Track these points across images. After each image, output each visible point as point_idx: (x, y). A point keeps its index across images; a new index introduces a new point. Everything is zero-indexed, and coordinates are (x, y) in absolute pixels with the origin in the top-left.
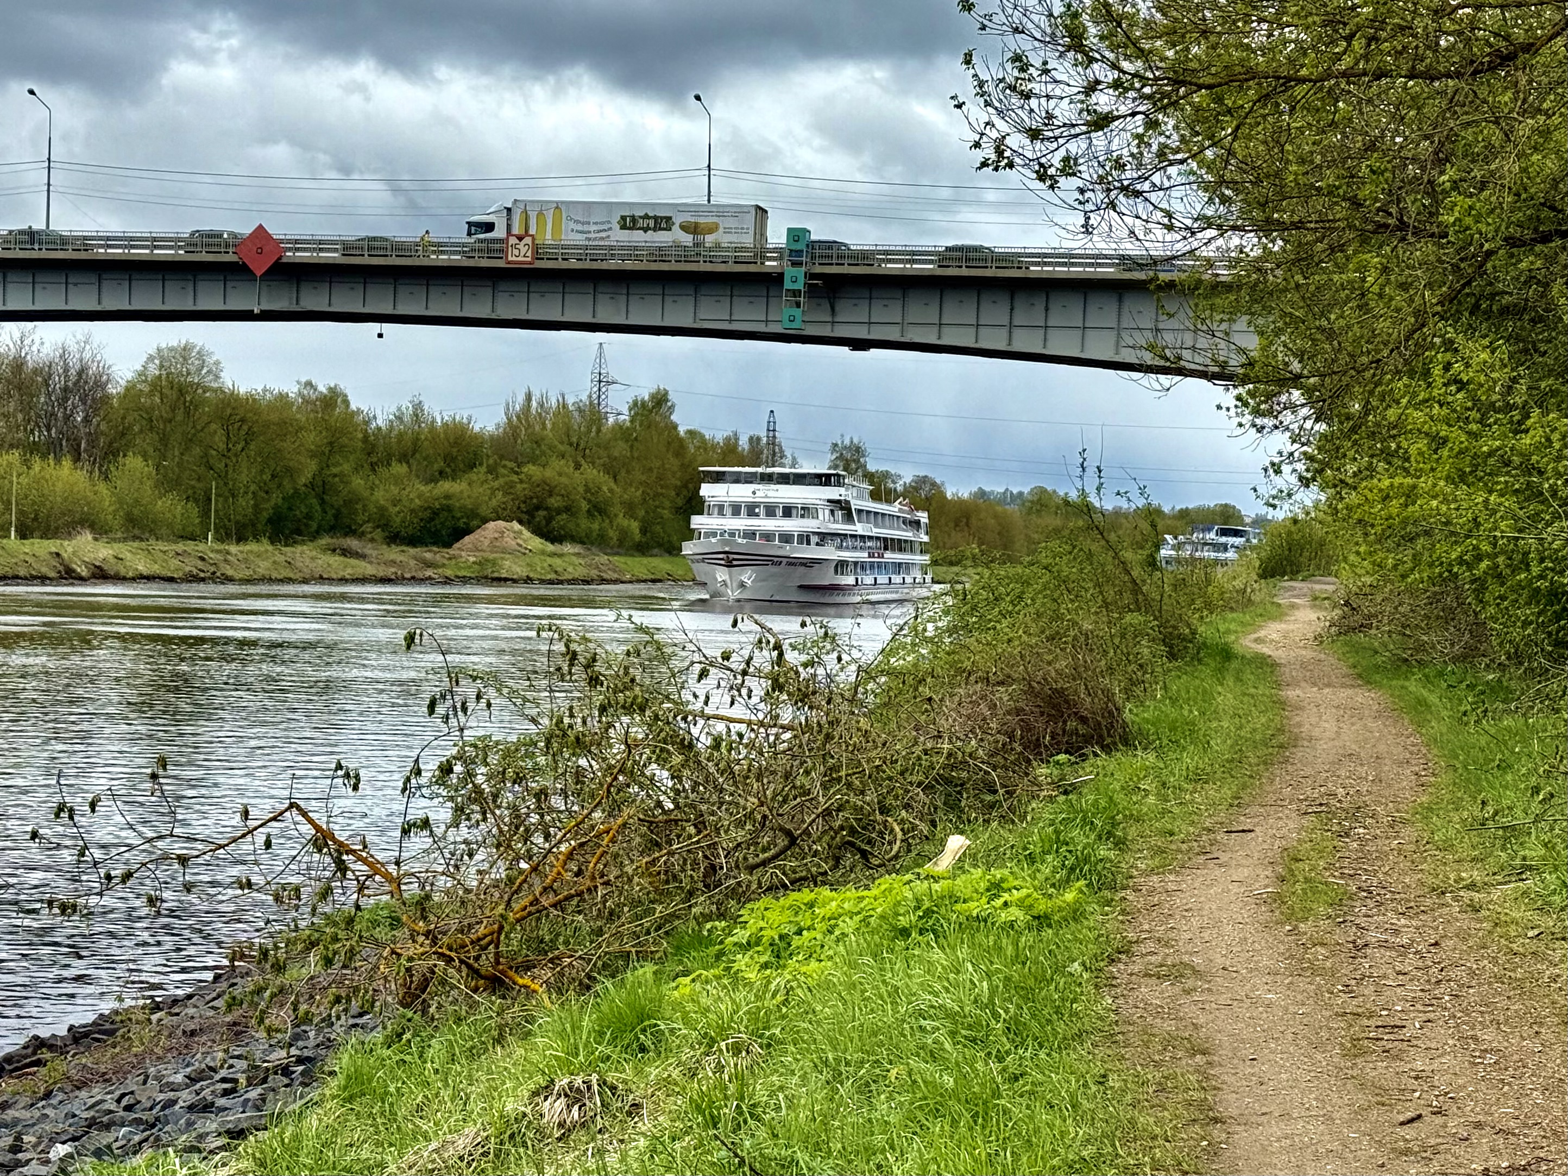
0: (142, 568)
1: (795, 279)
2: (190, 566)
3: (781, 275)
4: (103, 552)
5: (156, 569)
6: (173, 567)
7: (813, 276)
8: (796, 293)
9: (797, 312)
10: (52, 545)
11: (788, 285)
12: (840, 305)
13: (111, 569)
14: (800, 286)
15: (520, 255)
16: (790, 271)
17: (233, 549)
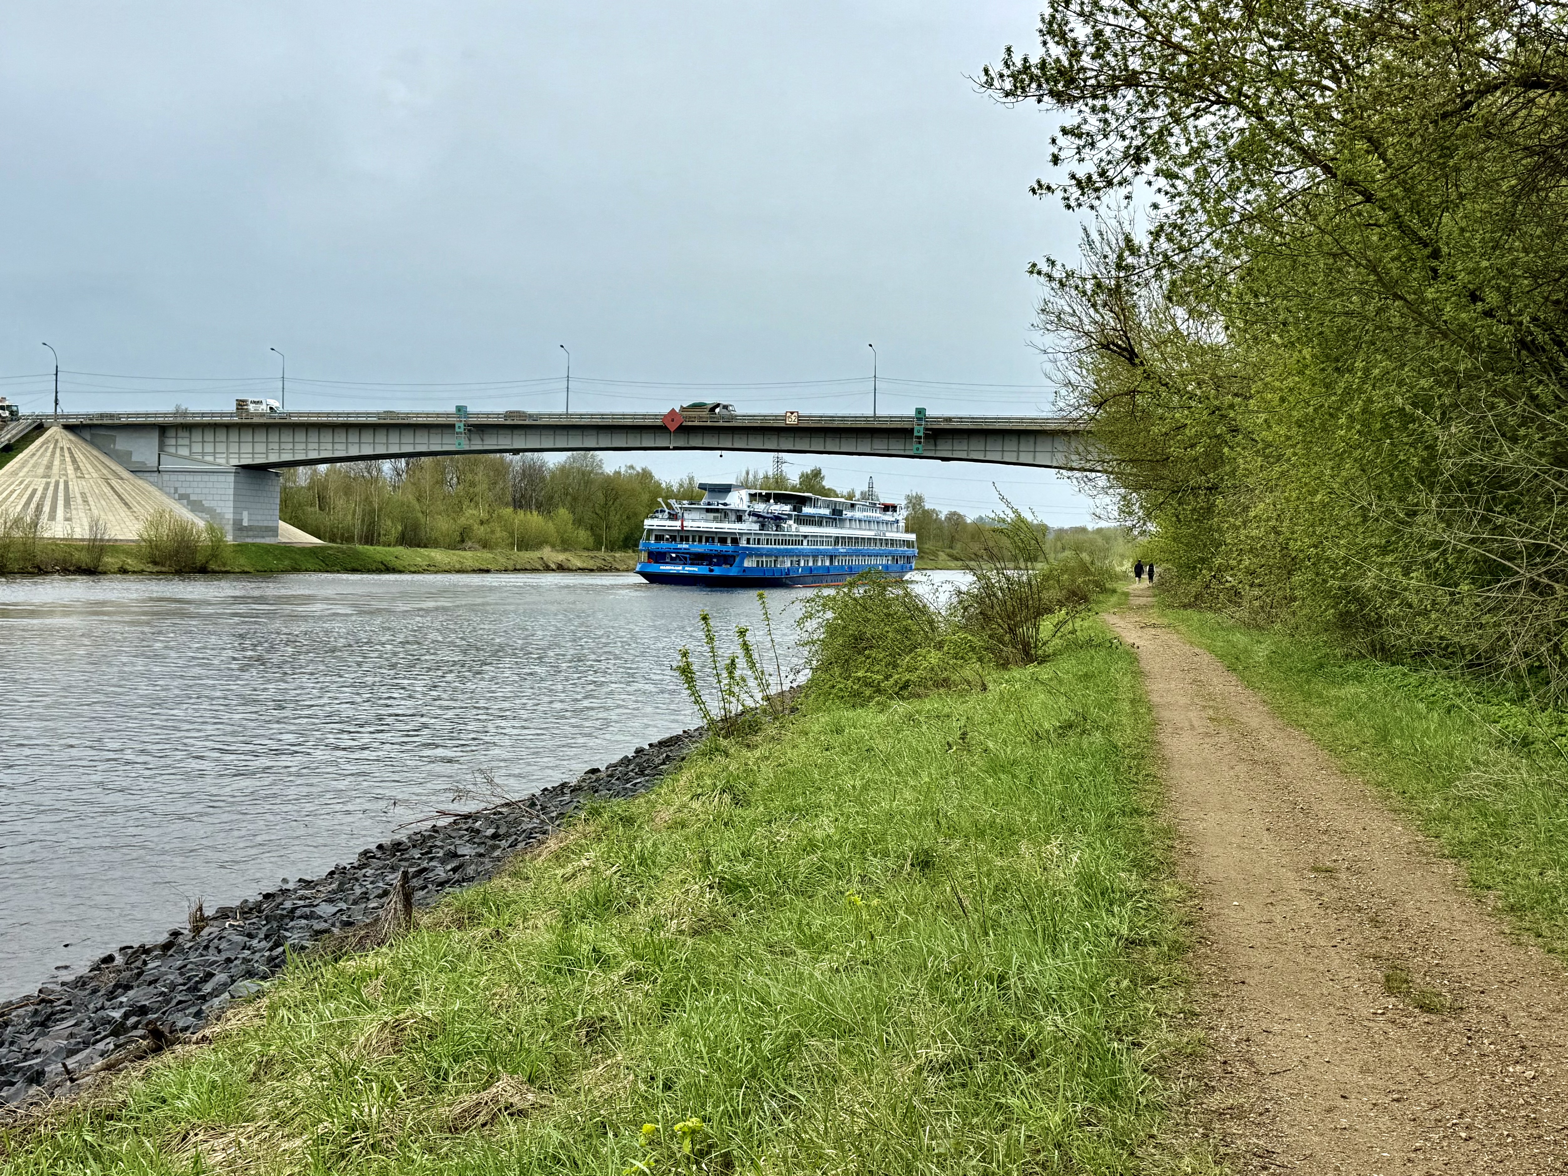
0: (579, 564)
1: (919, 431)
2: (600, 563)
3: (913, 429)
4: (561, 557)
5: (585, 565)
6: (591, 564)
7: (927, 429)
8: (920, 437)
9: (920, 446)
10: (538, 554)
11: (916, 434)
12: (939, 442)
13: (566, 565)
14: (921, 434)
15: (792, 421)
16: (916, 428)
17: (617, 555)
